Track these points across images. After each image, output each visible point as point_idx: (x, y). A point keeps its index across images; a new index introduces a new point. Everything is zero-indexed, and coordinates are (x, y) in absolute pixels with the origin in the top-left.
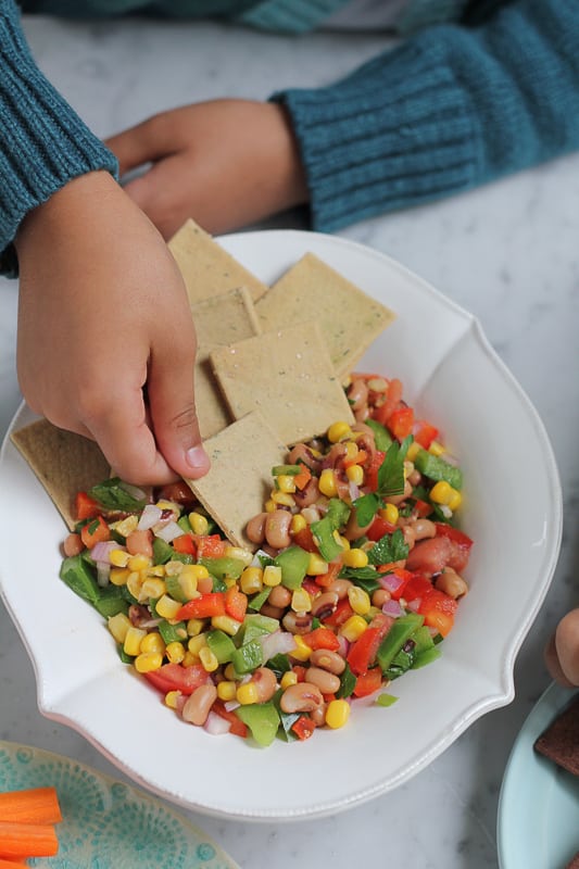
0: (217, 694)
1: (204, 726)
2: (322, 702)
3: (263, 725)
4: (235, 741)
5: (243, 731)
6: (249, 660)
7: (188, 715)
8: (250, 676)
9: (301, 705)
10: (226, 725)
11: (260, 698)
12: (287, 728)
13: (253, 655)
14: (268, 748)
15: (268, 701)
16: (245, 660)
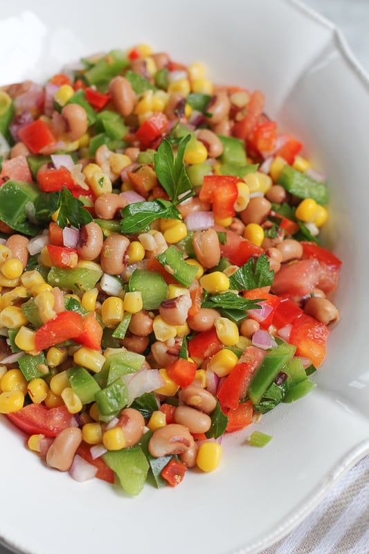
0: (82, 438)
1: (70, 471)
2: (192, 443)
3: (132, 472)
4: (101, 487)
5: (109, 477)
6: (114, 402)
7: (52, 461)
8: (117, 420)
9: (171, 449)
10: (92, 470)
11: (127, 443)
12: (156, 474)
13: (117, 396)
14: (137, 497)
15: (136, 445)
16: (110, 402)
